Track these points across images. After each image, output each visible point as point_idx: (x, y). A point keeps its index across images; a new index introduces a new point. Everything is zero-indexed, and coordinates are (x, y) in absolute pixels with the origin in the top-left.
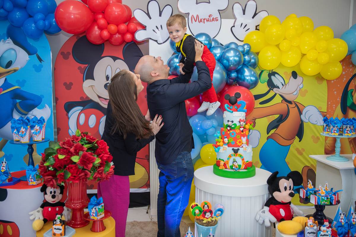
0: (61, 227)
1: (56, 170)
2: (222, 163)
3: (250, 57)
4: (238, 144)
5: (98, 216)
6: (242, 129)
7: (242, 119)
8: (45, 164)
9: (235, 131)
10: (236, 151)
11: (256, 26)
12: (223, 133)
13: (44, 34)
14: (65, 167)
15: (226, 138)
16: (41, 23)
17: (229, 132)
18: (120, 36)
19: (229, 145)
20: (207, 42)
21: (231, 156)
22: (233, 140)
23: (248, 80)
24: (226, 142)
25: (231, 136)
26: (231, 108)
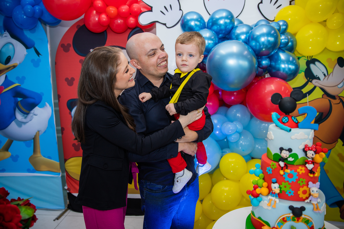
3: (288, 38)
4: (301, 195)
6: (310, 166)
7: (310, 146)
9: (296, 171)
11: (290, 2)
12: (269, 170)
15: (276, 182)
16: (29, 9)
17: (282, 172)
18: (122, 21)
19: (282, 196)
20: (228, 21)
21: (285, 219)
22: (290, 188)
23: (284, 69)
24: (274, 191)
25: (286, 180)
26: (284, 120)
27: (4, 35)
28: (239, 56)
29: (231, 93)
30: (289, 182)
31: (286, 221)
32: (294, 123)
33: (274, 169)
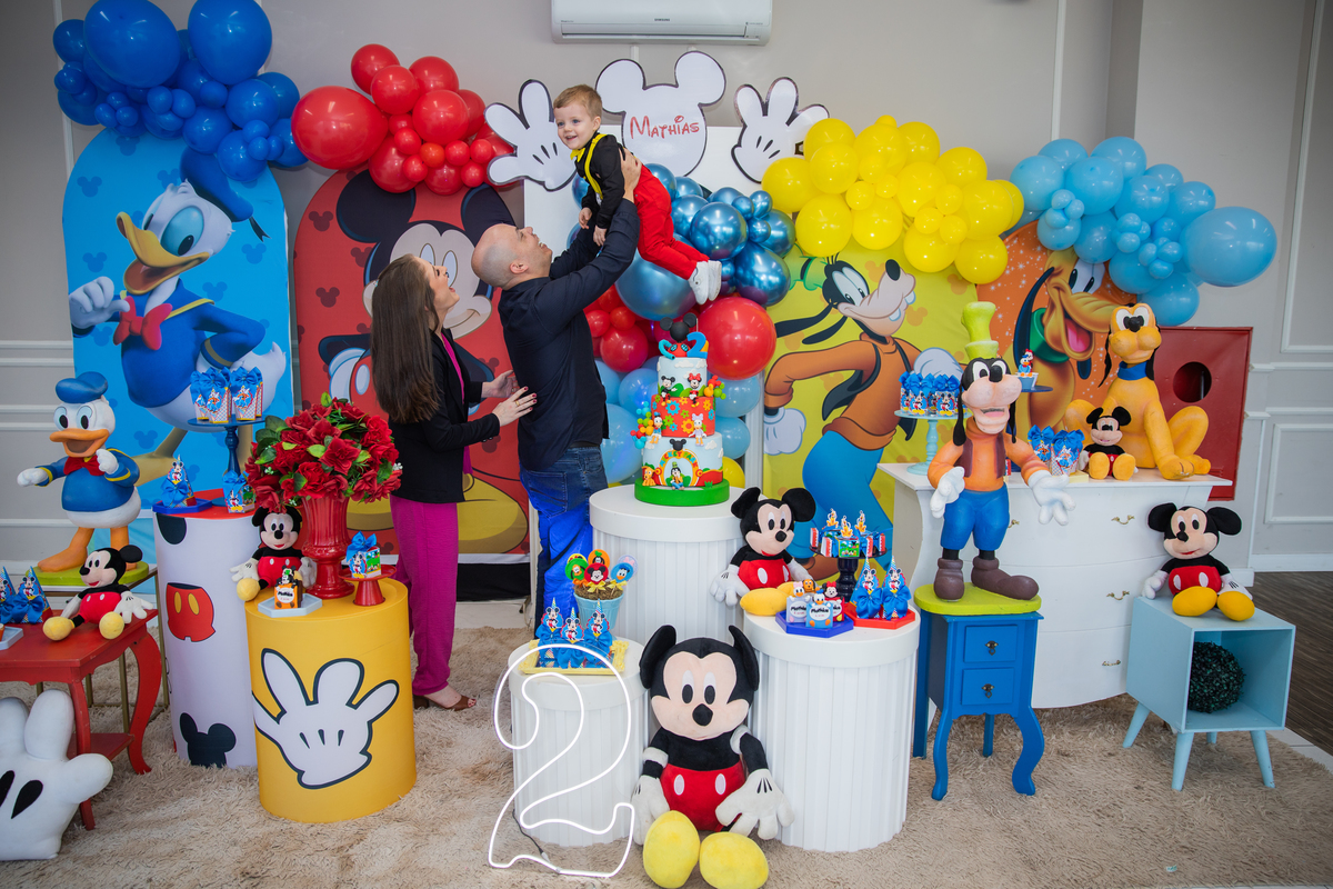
0: (291, 590)
1: (278, 475)
2: (649, 472)
3: (771, 225)
4: (685, 430)
5: (366, 571)
6: (693, 396)
7: (695, 375)
8: (257, 462)
9: (678, 402)
10: (678, 446)
11: (798, 145)
13: (267, 168)
14: (296, 468)
15: (660, 416)
16: (260, 145)
17: (663, 404)
18: (452, 171)
19: (665, 432)
22: (672, 422)
23: (763, 283)
24: (658, 426)
25: (668, 412)
27: (181, 189)
30: (671, 415)
31: (667, 458)
32: (684, 352)
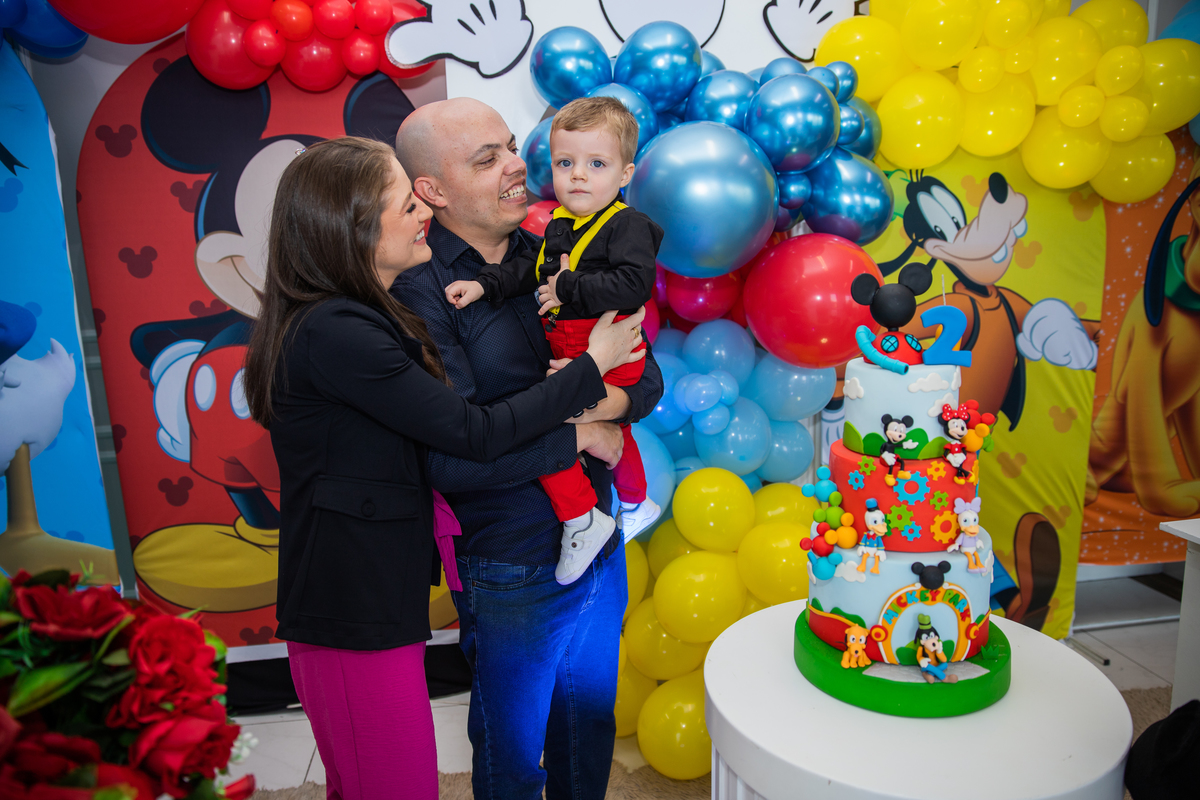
2: (856, 637)
3: (858, 115)
4: (941, 536)
6: (957, 459)
7: (953, 407)
9: (924, 474)
11: (857, 4)
12: (856, 480)
15: (877, 508)
17: (890, 480)
18: (326, 50)
19: (892, 542)
20: (681, 60)
21: (903, 601)
22: (911, 519)
23: (851, 209)
24: (874, 530)
25: (901, 499)
26: (887, 346)
28: (724, 170)
29: (696, 284)
30: (909, 504)
31: (904, 605)
32: (913, 352)
33: (868, 474)
